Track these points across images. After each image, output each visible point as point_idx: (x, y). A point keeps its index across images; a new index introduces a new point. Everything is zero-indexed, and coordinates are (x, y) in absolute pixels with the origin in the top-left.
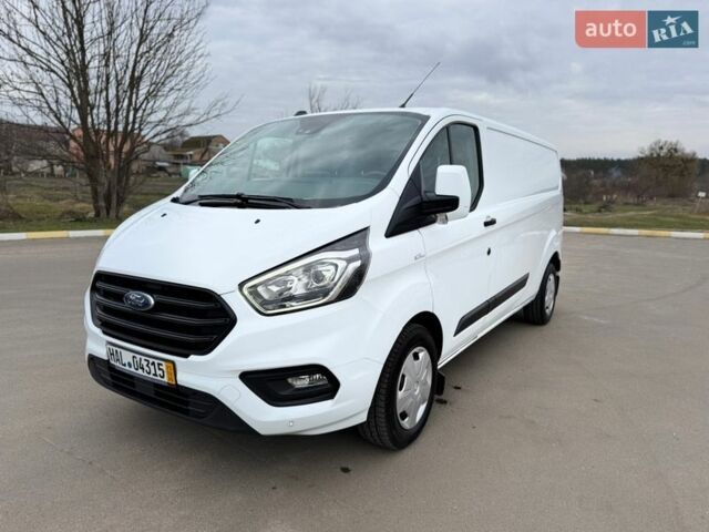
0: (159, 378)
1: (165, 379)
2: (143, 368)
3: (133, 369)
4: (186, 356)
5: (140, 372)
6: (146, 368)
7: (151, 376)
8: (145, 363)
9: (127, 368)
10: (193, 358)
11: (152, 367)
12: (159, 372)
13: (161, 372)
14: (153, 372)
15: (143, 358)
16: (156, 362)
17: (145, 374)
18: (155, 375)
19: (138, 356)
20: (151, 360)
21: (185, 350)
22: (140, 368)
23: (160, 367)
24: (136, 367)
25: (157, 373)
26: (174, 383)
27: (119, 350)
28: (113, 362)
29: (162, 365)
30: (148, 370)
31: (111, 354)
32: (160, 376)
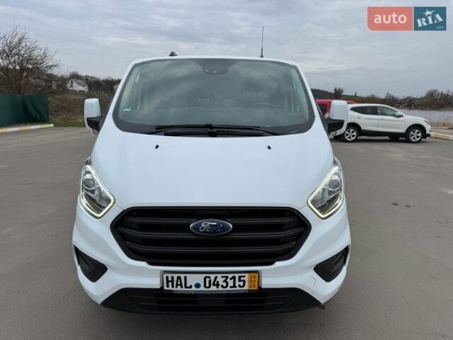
0: (238, 288)
1: (246, 288)
2: (218, 285)
3: (202, 288)
4: (271, 264)
5: (213, 288)
6: (222, 283)
7: (228, 289)
8: (220, 280)
9: (194, 289)
10: (278, 264)
11: (231, 283)
12: (239, 283)
13: (242, 283)
15: (219, 276)
16: (237, 276)
17: (220, 288)
18: (233, 287)
19: (213, 277)
20: (230, 276)
21: (269, 259)
22: (214, 285)
23: (242, 279)
24: (207, 285)
25: (237, 285)
26: (256, 288)
27: (182, 276)
28: (170, 288)
29: (244, 276)
30: (225, 284)
31: (168, 282)
32: (240, 286)
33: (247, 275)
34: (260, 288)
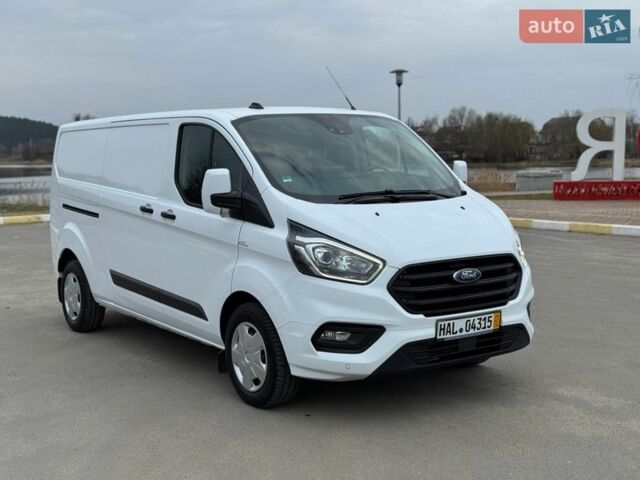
0: (487, 329)
1: (492, 328)
2: (474, 328)
3: (464, 333)
4: (505, 304)
5: (472, 331)
6: (477, 326)
7: (481, 330)
8: (477, 322)
9: (459, 334)
10: (511, 303)
11: (483, 323)
12: (488, 324)
14: (483, 326)
15: (476, 318)
16: (487, 316)
17: (476, 331)
19: (471, 319)
20: (483, 317)
21: (504, 299)
22: (472, 328)
23: (490, 319)
24: (468, 329)
25: (486, 326)
26: (498, 327)
27: (451, 322)
28: (442, 337)
29: (491, 317)
30: (479, 326)
31: (441, 329)
32: (488, 327)
33: (492, 315)
34: (501, 327)
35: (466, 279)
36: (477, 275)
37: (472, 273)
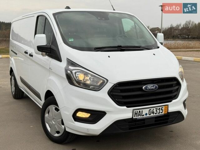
0: (161, 114)
1: (163, 113)
3: (148, 115)
4: (171, 101)
5: (152, 115)
6: (155, 112)
7: (157, 114)
8: (155, 110)
9: (145, 116)
10: (174, 101)
11: (158, 111)
12: (161, 111)
14: (158, 112)
15: (154, 108)
16: (160, 107)
17: (155, 114)
18: (159, 113)
19: (152, 109)
20: (158, 108)
21: (170, 99)
22: (152, 113)
23: (162, 109)
24: (150, 114)
25: (160, 112)
26: (167, 113)
27: (141, 110)
28: (136, 117)
29: (163, 108)
31: (135, 114)
32: (161, 113)
34: (168, 112)
35: (149, 90)
36: (156, 88)
37: (153, 87)
